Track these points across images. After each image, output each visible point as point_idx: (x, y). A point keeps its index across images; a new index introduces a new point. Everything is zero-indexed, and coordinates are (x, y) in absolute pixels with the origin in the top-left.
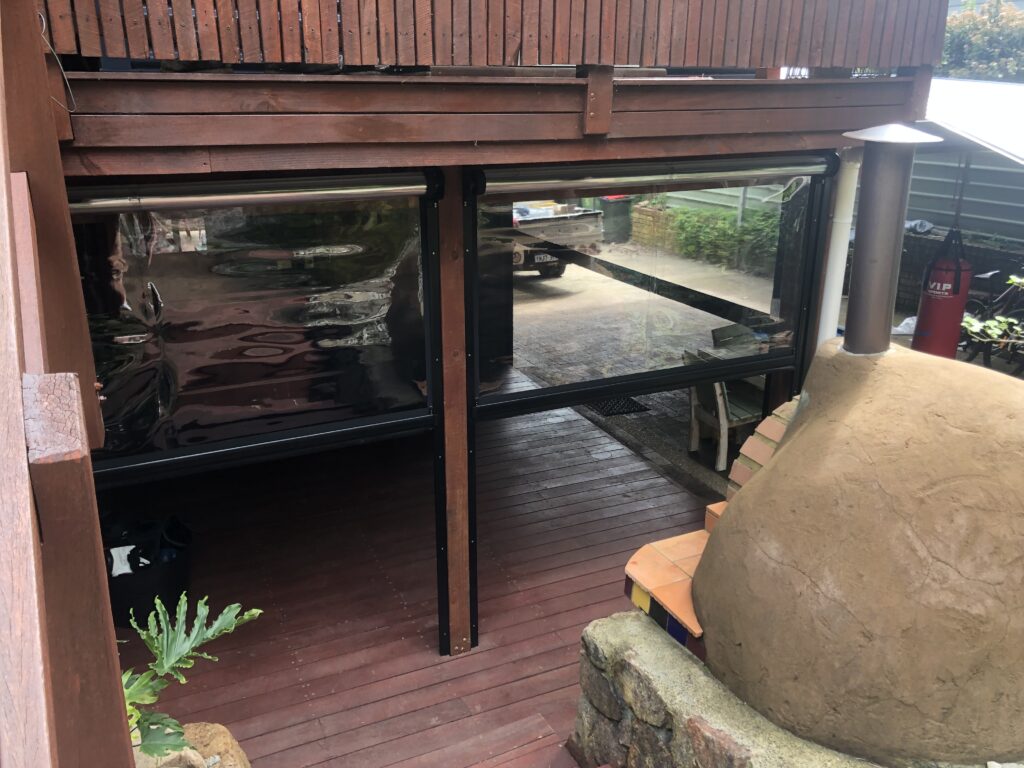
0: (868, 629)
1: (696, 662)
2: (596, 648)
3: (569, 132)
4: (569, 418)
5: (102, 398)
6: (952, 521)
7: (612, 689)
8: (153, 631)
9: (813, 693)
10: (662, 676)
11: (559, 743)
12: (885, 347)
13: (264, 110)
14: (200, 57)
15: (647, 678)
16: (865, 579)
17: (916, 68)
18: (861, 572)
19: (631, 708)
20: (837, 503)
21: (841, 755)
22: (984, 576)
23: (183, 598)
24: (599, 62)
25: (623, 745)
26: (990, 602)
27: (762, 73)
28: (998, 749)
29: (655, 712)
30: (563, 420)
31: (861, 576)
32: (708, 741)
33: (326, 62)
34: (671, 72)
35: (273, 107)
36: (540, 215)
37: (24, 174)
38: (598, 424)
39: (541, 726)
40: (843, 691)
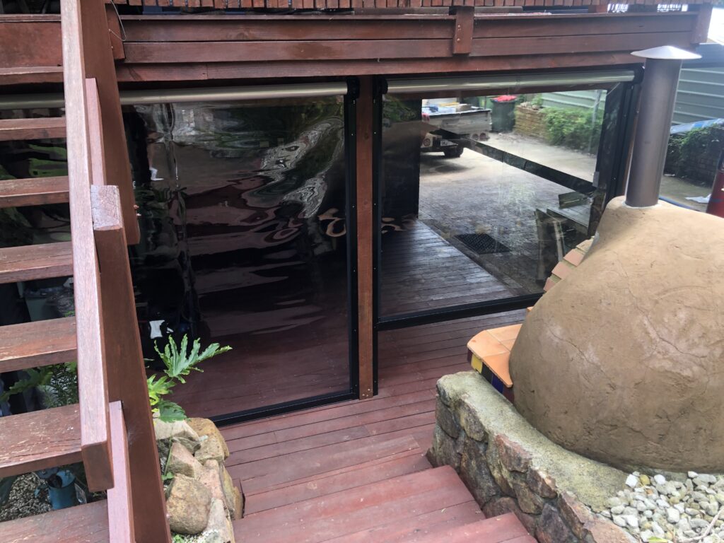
0: (613, 382)
1: (507, 403)
2: (444, 392)
3: (443, 52)
4: (454, 255)
5: (139, 215)
6: (676, 315)
7: (453, 418)
8: (168, 354)
9: (576, 422)
10: (484, 410)
11: (422, 453)
12: (655, 203)
13: (241, 39)
14: (201, 4)
15: (474, 411)
16: (614, 350)
17: (699, 5)
18: (612, 346)
19: (464, 430)
20: (601, 302)
21: (592, 461)
22: (694, 352)
23: (185, 338)
24: (464, 3)
25: (459, 454)
26: (696, 368)
27: (593, 8)
28: (696, 464)
29: (478, 432)
30: (449, 256)
31: (612, 349)
32: (507, 448)
33: (280, 7)
34: (526, 9)
35: (246, 36)
36: (445, 112)
37: (94, 79)
38: (472, 259)
39: (411, 442)
40: (595, 421)
